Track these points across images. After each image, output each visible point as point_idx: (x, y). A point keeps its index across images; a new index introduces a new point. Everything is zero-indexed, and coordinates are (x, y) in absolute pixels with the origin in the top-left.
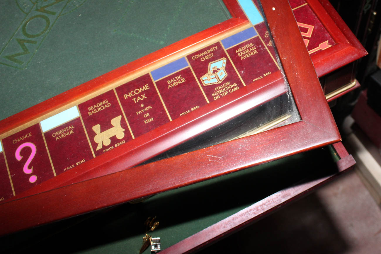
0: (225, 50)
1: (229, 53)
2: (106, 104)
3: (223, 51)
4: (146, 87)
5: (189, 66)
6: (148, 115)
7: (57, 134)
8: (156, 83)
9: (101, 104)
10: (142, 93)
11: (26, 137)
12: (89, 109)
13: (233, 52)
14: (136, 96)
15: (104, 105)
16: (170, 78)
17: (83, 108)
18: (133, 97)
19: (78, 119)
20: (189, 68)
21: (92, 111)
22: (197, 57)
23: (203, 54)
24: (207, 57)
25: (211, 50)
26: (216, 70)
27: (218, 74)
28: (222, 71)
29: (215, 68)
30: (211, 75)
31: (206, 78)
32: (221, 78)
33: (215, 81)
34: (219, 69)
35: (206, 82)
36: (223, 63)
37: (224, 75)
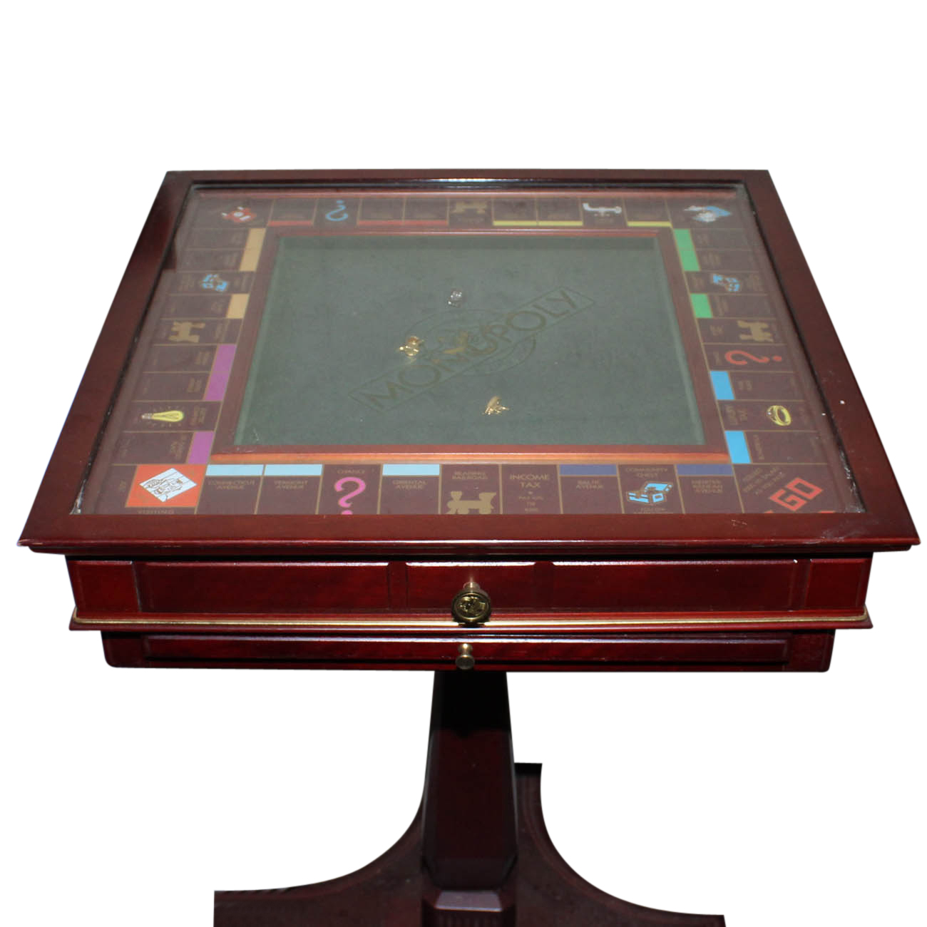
0: (677, 476)
1: (680, 481)
2: (483, 476)
3: (674, 476)
4: (546, 477)
5: (618, 475)
6: (534, 504)
7: (401, 482)
8: (562, 478)
9: (475, 473)
10: (538, 481)
11: (358, 472)
12: (456, 473)
13: (687, 482)
14: (527, 482)
15: (477, 476)
16: (583, 479)
17: (446, 469)
18: (521, 481)
19: (436, 478)
20: (616, 478)
21: (458, 476)
22: (633, 470)
23: (643, 470)
24: (647, 475)
25: (658, 470)
26: (652, 491)
27: (654, 496)
28: (661, 494)
29: (652, 488)
30: (644, 494)
31: (634, 494)
32: (655, 500)
33: (646, 501)
34: (658, 492)
35: (631, 498)
36: (667, 487)
37: (662, 499)
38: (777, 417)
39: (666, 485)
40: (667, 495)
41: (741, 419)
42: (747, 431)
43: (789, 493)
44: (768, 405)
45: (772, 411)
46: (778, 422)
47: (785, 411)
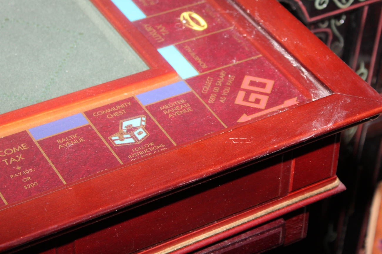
0: (143, 106)
3: (141, 107)
4: (23, 147)
5: (90, 123)
6: (29, 179)
8: (39, 142)
10: (18, 153)
14: (8, 157)
16: (60, 137)
18: (2, 158)
20: (89, 126)
22: (100, 113)
23: (109, 111)
24: (116, 114)
25: (122, 106)
26: (131, 130)
27: (136, 133)
28: (141, 130)
29: (129, 126)
30: (125, 134)
31: (117, 138)
32: (140, 137)
33: (131, 141)
34: (136, 128)
35: (118, 142)
36: (142, 120)
37: (144, 134)
38: (192, 23)
39: (140, 119)
40: (146, 128)
41: (164, 34)
42: (177, 43)
43: (248, 93)
44: (178, 14)
45: (184, 18)
46: (196, 27)
47: (195, 16)
